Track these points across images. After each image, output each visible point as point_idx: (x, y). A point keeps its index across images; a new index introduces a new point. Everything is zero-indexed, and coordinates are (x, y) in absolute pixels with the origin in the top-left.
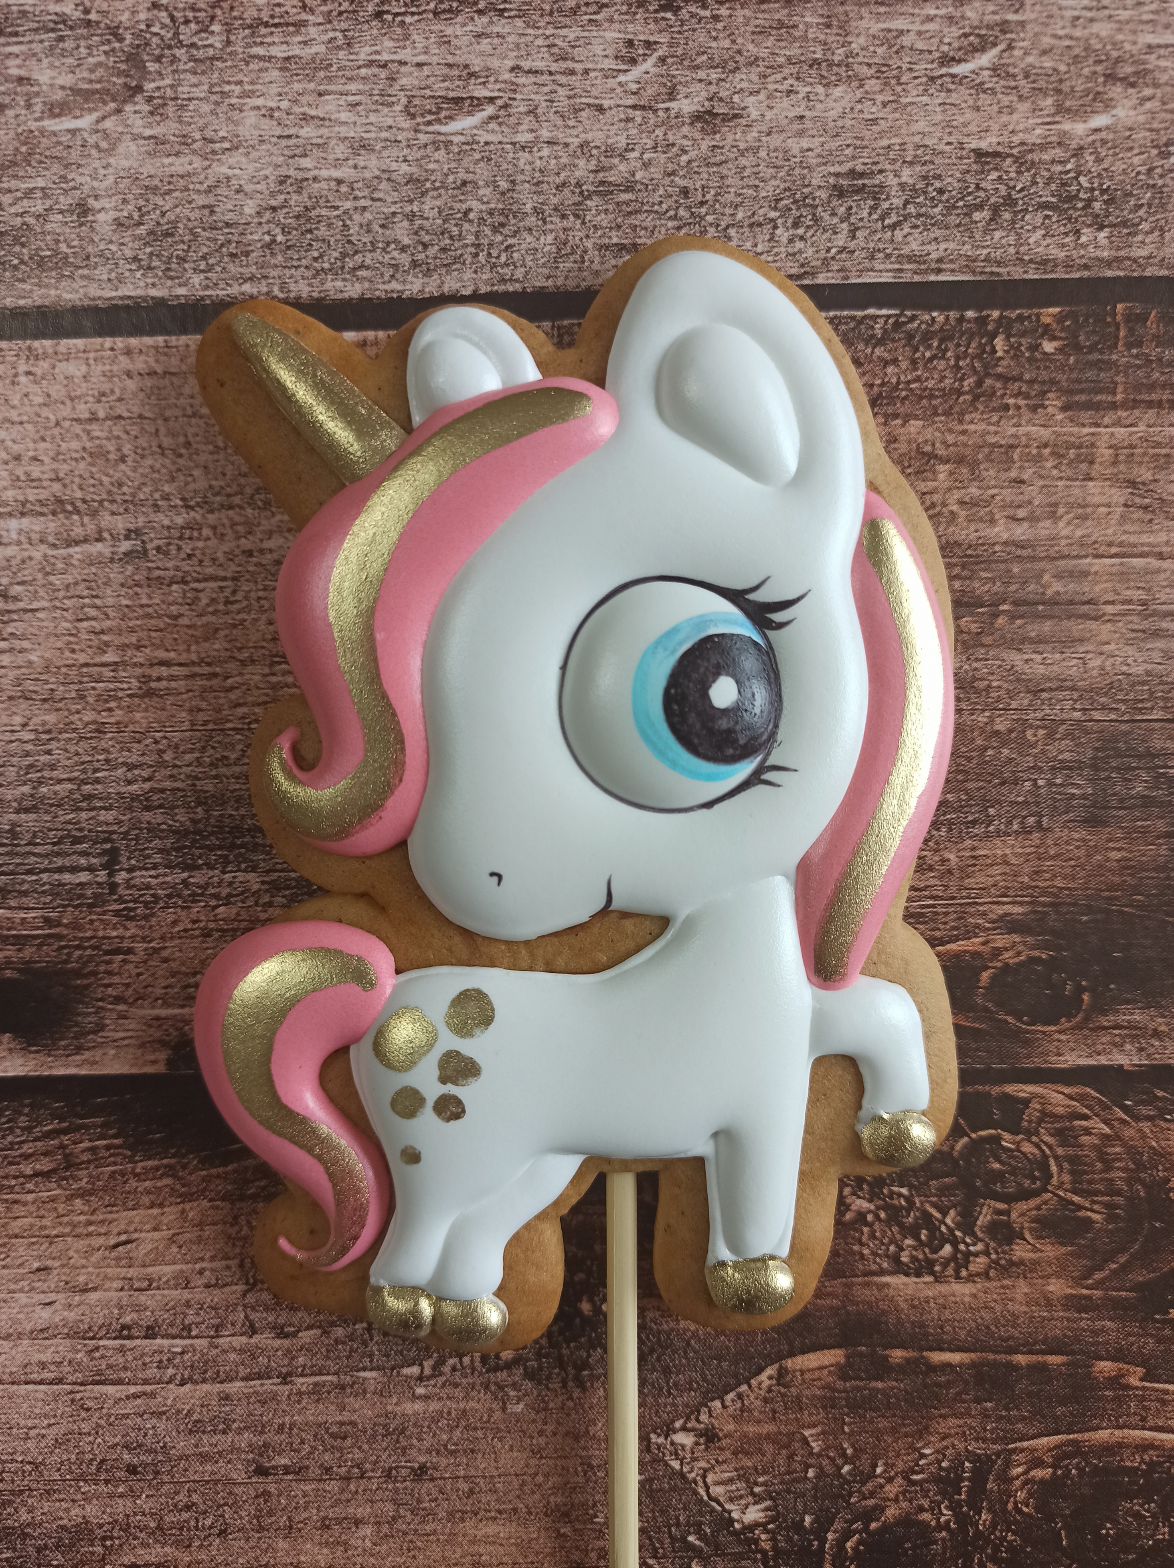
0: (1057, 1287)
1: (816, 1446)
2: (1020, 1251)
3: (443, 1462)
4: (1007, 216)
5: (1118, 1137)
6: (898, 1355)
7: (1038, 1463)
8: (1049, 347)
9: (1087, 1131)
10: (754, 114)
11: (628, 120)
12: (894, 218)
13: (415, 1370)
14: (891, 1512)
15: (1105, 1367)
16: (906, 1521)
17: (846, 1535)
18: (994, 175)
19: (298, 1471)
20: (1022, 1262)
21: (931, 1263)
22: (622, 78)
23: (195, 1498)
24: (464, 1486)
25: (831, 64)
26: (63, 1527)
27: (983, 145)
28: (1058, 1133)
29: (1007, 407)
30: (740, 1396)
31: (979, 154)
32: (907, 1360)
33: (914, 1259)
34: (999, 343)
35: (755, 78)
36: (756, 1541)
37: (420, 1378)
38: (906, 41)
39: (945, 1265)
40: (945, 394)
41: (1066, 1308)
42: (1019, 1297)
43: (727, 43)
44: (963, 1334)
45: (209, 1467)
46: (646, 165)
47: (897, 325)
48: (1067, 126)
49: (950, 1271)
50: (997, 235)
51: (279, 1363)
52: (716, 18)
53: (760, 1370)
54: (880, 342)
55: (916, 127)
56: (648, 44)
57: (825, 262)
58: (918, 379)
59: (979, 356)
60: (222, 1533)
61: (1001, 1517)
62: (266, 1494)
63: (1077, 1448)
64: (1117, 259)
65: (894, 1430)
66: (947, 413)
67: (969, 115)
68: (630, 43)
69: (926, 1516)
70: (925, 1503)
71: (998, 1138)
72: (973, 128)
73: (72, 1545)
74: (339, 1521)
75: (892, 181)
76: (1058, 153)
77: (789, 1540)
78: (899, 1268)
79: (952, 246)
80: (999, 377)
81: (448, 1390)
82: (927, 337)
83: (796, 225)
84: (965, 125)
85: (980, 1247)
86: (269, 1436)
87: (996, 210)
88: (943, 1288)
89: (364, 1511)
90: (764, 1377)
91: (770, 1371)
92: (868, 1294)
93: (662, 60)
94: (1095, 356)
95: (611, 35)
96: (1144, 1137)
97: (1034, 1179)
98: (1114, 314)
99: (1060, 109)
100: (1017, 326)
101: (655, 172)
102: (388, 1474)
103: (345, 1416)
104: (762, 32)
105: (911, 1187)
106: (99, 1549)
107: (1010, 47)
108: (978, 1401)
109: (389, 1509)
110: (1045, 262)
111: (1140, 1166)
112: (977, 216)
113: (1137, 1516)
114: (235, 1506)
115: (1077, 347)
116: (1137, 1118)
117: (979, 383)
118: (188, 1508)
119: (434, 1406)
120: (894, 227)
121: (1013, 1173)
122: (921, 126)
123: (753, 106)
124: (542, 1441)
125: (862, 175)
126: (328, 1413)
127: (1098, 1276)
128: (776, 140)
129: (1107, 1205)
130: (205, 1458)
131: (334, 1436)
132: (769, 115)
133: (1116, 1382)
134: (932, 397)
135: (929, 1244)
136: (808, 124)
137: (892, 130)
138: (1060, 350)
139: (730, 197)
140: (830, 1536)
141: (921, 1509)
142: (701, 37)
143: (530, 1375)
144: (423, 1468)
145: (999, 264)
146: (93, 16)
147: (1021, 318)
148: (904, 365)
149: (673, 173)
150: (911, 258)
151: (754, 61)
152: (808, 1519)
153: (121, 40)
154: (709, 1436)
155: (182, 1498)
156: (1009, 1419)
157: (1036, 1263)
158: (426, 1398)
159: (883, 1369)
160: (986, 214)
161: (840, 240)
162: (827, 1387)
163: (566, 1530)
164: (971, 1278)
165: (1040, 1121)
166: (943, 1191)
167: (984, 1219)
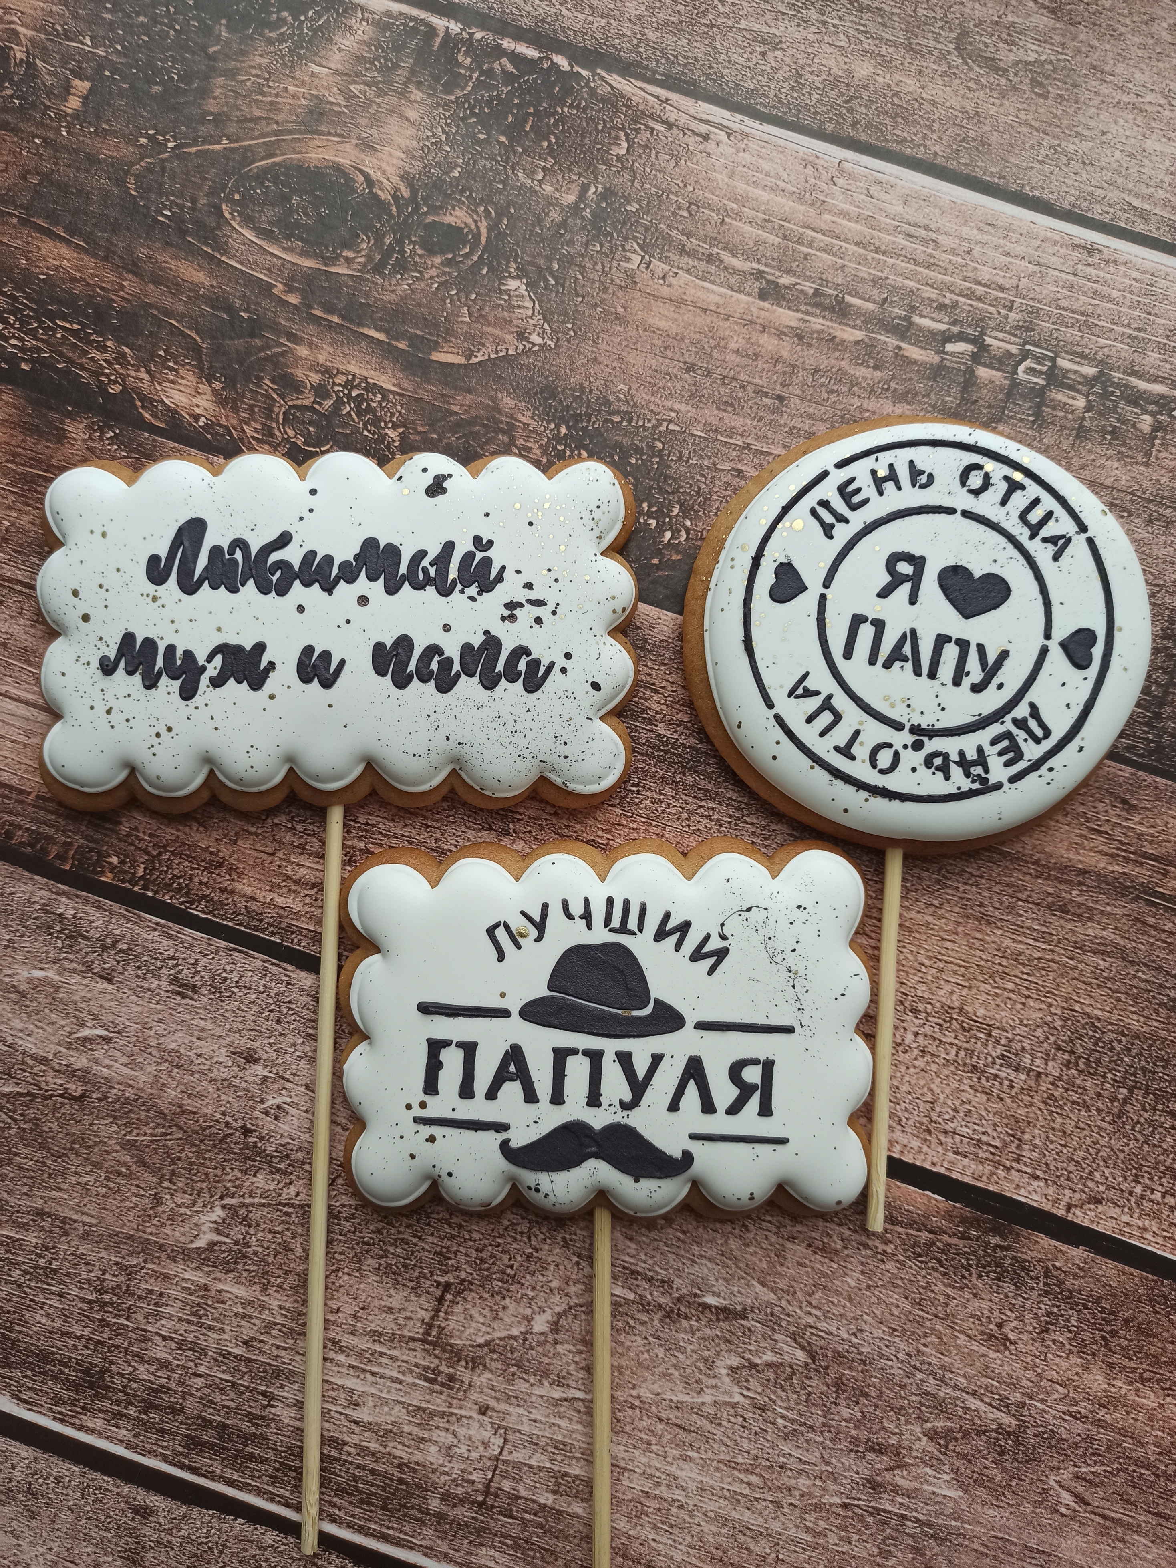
0: (303, 351)
1: (465, 310)
2: (315, 378)
3: (675, 371)
4: (109, 941)
5: (241, 421)
6: (402, 345)
7: (349, 260)
8: (114, 860)
9: (256, 430)
10: (224, 1050)
11: (294, 1075)
12: (171, 962)
13: (671, 427)
14: (438, 260)
15: (293, 299)
16: (431, 252)
17: (467, 256)
18: (106, 966)
19: (759, 392)
20: (317, 372)
21: (366, 389)
22: (289, 1100)
23: (825, 396)
24: (669, 353)
25: (171, 1062)
26: (909, 403)
27: (106, 985)
28: (272, 435)
29: (150, 835)
30: (497, 352)
31: (110, 981)
32: (397, 340)
33: (374, 394)
34: (140, 872)
35: (215, 1071)
36: (517, 269)
37: (670, 421)
38: (125, 1060)
39: (359, 384)
40: (181, 855)
41: (302, 339)
42: (325, 354)
43: (223, 1097)
44: (363, 344)
45: (811, 410)
46: (294, 1045)
47: (192, 903)
48: (57, 978)
49: (357, 381)
50: (117, 932)
51: (747, 456)
52: (223, 1114)
53: (480, 363)
54: (205, 897)
55: (139, 1009)
56: (267, 1114)
57: (217, 952)
58: (192, 868)
59: (154, 869)
60: (817, 371)
61: (379, 238)
62: (783, 385)
63: (325, 260)
64: (59, 894)
65: (420, 305)
66: (184, 844)
67: (107, 1005)
68: (276, 1118)
69: (419, 251)
70: (417, 259)
71: (305, 444)
72: (108, 997)
73: (908, 393)
74: (748, 356)
75: (164, 984)
76: (68, 965)
77: (499, 264)
78: (384, 393)
79: (145, 936)
80: (148, 853)
81: (657, 410)
82: (179, 890)
83: (225, 979)
84: (111, 1000)
85: (336, 388)
86: (769, 417)
87: (113, 946)
88: (365, 373)
89: (731, 358)
90: (480, 359)
91: (474, 360)
92: (405, 384)
93: (262, 1102)
94: (92, 845)
95: (286, 1127)
96: (227, 416)
97: (294, 415)
98: (73, 865)
99: (57, 988)
100: (128, 877)
101: (290, 1039)
102: (709, 374)
103: (721, 414)
104: (201, 1096)
105: (361, 434)
106: (893, 385)
107: (71, 1033)
108: (369, 305)
109: (716, 354)
110: (98, 907)
111: (234, 401)
112: (125, 947)
113: (306, 214)
114: (804, 384)
115: (100, 854)
116: (226, 428)
117: (160, 854)
118: (832, 392)
119: (668, 404)
120: (173, 958)
121: (304, 422)
122: (136, 1009)
123: (222, 1056)
124: (615, 364)
125: (179, 993)
126: (730, 419)
127: (279, 350)
128: (219, 1031)
129: (260, 386)
130: (811, 417)
131: (732, 405)
132: (215, 1047)
133: (290, 289)
134: (188, 856)
135: (364, 399)
136: (197, 1033)
137: (152, 1012)
138: (109, 856)
139: (255, 1009)
140: (476, 258)
141: (420, 256)
142: (235, 1106)
143: (608, 403)
144: (688, 371)
145: (123, 916)
146: (575, 1259)
147: (123, 881)
148: (196, 879)
149: (281, 1034)
150: (170, 937)
151: (213, 1080)
152: (484, 271)
153: (564, 1238)
154: (521, 336)
155: (833, 397)
156: (355, 289)
157: (310, 369)
158: (672, 410)
159: (412, 340)
160: (120, 946)
161: (204, 961)
162: (446, 341)
163: (620, 310)
164: (347, 373)
165: (279, 445)
166: (345, 425)
167: (328, 403)
